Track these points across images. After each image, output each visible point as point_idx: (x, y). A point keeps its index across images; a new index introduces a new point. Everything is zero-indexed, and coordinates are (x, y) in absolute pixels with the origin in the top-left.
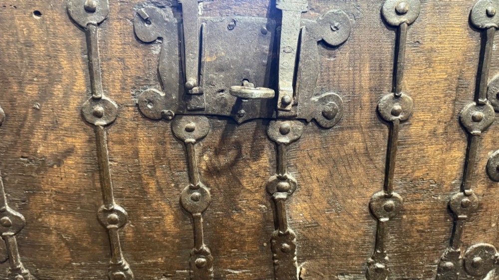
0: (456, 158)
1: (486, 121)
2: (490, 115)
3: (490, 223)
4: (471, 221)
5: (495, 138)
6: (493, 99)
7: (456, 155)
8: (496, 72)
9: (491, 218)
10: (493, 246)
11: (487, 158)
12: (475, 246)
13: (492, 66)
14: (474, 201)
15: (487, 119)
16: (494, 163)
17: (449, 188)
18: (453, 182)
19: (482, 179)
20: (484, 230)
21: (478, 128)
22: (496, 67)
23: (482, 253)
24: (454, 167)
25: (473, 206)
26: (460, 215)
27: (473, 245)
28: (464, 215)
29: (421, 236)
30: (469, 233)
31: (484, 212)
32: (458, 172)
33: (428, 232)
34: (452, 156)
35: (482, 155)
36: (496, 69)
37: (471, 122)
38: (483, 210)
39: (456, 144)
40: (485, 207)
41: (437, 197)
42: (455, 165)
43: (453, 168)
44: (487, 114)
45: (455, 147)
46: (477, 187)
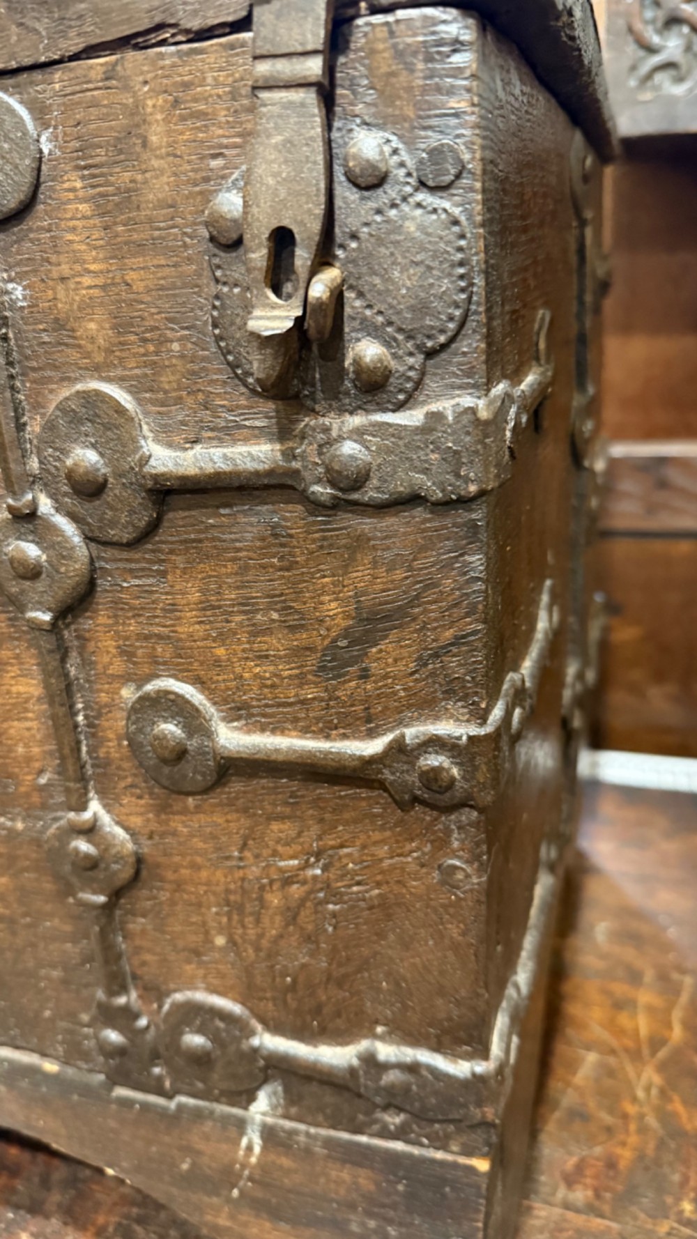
0: (27, 701)
1: (57, 577)
2: (64, 557)
3: (207, 933)
4: (144, 916)
5: (127, 638)
6: (66, 494)
7: (21, 689)
8: (51, 391)
9: (203, 915)
10: (236, 1009)
11: (122, 709)
12: (179, 997)
13: (34, 369)
14: (113, 851)
15: (58, 572)
16: (140, 730)
17: (36, 799)
18: (43, 780)
19: (129, 780)
20: (197, 953)
21: (39, 603)
22: (48, 373)
23: (203, 1024)
24: (29, 729)
25: (115, 867)
26: (82, 890)
27: (175, 991)
28: (95, 892)
29: (14, 933)
30: (149, 951)
31: (175, 891)
32: (47, 748)
33: (29, 926)
34: (8, 692)
35: (104, 698)
36: (49, 380)
37: (14, 578)
38: (167, 886)
39: (9, 653)
40: (170, 875)
41: (12, 820)
42: (28, 724)
43: (27, 734)
44: (51, 552)
45: (12, 665)
46: (121, 805)
